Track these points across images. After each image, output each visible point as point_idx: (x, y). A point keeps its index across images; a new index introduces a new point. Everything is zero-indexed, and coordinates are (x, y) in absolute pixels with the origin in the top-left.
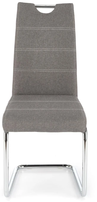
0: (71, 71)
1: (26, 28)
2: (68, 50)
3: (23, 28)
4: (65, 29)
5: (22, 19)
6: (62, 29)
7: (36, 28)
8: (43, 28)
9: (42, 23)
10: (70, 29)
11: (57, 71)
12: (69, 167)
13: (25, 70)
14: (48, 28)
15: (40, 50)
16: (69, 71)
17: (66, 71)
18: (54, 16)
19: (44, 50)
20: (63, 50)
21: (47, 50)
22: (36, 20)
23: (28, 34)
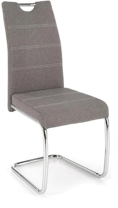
0: (59, 65)
1: (16, 27)
2: (55, 45)
3: (14, 27)
4: (49, 25)
5: (11, 18)
6: (46, 25)
7: (25, 27)
8: (31, 26)
9: (29, 21)
10: (53, 25)
11: (48, 66)
12: (59, 157)
13: (20, 68)
14: (35, 26)
15: (31, 47)
16: (58, 65)
17: (55, 65)
18: (37, 14)
19: (34, 47)
20: (50, 45)
21: (37, 46)
22: (23, 19)
23: (19, 32)
